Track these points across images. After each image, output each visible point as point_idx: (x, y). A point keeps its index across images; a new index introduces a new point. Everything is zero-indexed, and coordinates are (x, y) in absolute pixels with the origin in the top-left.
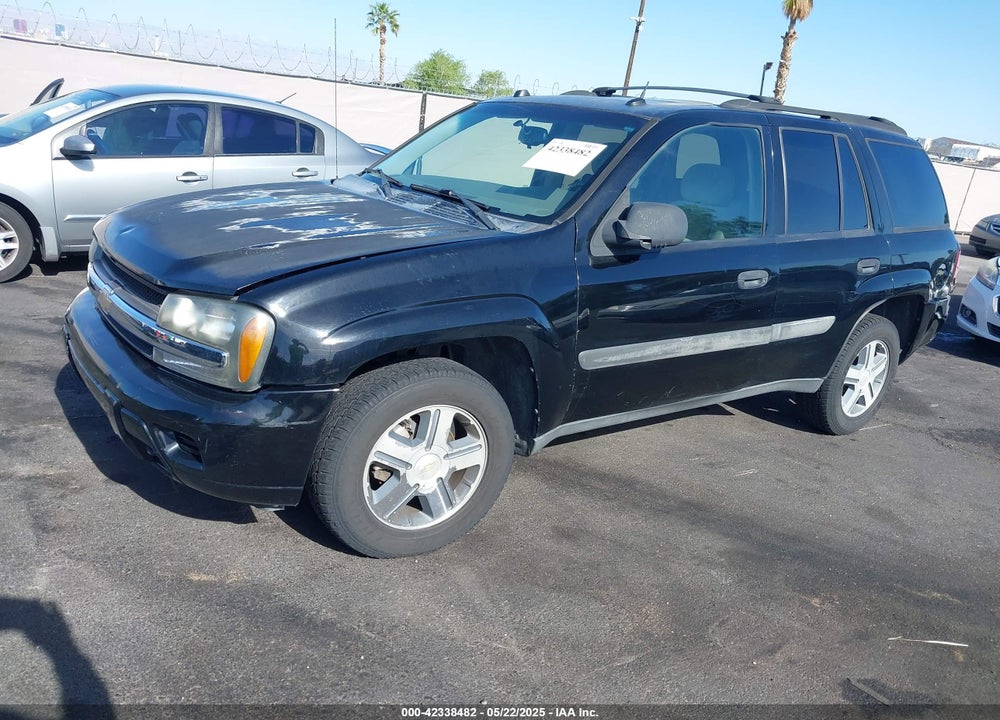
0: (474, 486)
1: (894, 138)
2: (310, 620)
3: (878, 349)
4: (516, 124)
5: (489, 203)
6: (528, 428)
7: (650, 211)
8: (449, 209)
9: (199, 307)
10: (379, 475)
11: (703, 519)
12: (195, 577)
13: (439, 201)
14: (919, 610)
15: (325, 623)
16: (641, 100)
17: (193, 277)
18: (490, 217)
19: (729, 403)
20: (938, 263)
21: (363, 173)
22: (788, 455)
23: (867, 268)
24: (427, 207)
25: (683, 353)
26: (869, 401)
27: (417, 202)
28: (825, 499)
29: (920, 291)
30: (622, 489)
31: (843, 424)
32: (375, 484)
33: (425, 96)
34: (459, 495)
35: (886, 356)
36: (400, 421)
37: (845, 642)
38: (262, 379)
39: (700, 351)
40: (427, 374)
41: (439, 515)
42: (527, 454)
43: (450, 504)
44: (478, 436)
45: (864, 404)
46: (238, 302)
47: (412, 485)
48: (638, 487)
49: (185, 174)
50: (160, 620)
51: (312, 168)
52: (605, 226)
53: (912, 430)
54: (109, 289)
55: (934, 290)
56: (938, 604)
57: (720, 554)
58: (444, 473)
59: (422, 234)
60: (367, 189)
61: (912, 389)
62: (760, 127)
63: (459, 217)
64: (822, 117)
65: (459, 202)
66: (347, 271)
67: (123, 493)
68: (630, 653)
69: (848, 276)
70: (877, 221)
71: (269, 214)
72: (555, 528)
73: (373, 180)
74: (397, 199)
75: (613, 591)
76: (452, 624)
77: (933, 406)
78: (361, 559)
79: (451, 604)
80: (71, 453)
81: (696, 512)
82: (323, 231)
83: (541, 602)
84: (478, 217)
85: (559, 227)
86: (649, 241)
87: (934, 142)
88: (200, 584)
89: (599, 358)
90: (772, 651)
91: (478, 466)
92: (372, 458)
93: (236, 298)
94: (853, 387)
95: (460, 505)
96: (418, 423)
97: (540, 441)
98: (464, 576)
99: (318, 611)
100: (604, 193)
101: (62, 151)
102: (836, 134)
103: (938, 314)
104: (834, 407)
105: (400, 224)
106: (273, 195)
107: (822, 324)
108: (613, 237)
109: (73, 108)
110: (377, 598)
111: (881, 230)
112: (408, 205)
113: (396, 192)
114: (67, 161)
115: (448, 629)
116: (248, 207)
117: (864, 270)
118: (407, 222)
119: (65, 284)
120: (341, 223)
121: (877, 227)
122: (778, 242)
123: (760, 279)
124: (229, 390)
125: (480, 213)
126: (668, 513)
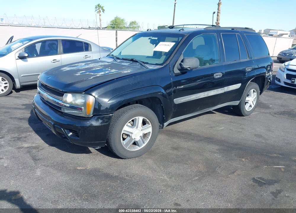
0: (149, 138)
1: (252, 33)
2: (112, 176)
3: (254, 91)
4: (149, 39)
5: (145, 61)
6: (162, 121)
7: (189, 59)
8: (134, 64)
9: (73, 96)
10: (125, 137)
11: (211, 141)
12: (79, 168)
13: (131, 62)
14: (271, 159)
15: (115, 176)
16: (183, 29)
17: (71, 88)
18: (146, 65)
19: (214, 110)
20: (268, 66)
21: (108, 56)
22: (232, 123)
23: (248, 69)
24: (128, 64)
25: (201, 97)
26: (253, 106)
27: (125, 63)
28: (243, 133)
29: (264, 74)
30: (188, 136)
31: (246, 113)
32: (124, 139)
33: (116, 31)
34: (146, 140)
35: (256, 93)
36: (128, 122)
37: (252, 169)
38: (93, 113)
39: (206, 96)
40: (135, 109)
41: (141, 146)
42: (162, 128)
43: (144, 143)
44: (149, 124)
45: (251, 107)
46: (84, 94)
47: (133, 139)
48: (192, 135)
49: (54, 60)
50: (72, 179)
51: (89, 55)
52: (177, 65)
53: (265, 113)
54: (46, 94)
55: (267, 74)
56: (276, 157)
57: (217, 150)
58: (141, 135)
59: (129, 71)
60: (111, 60)
61: (265, 102)
62: (216, 34)
63: (138, 66)
64: (232, 29)
65: (137, 62)
66: (112, 83)
67: (54, 149)
68: (197, 176)
69: (243, 72)
70: (250, 56)
71: (87, 70)
72: (172, 147)
73: (111, 57)
74: (119, 62)
75: (190, 162)
76: (148, 173)
77: (270, 106)
78: (122, 160)
79: (147, 168)
80: (37, 140)
81: (209, 140)
82: (103, 73)
83: (171, 166)
84: (143, 65)
85: (165, 66)
86: (190, 68)
87: (264, 31)
88: (80, 170)
89: (179, 100)
90: (233, 173)
91: (150, 132)
92: (122, 132)
93: (84, 93)
94: (248, 103)
95: (146, 143)
96: (133, 122)
97: (166, 124)
98: (150, 161)
99: (113, 174)
100: (176, 56)
101: (18, 57)
102: (236, 34)
103: (269, 80)
104: (243, 108)
105: (123, 69)
106: (85, 64)
107: (238, 86)
108: (180, 67)
109: (20, 44)
110: (128, 169)
111: (251, 58)
112: (123, 64)
113: (119, 61)
114: (20, 60)
115: (148, 175)
116: (80, 68)
117: (248, 70)
118: (124, 68)
119: (23, 94)
120: (107, 71)
121: (250, 58)
122: (224, 65)
123: (220, 75)
124: (84, 117)
125: (143, 64)
126: (201, 141)
